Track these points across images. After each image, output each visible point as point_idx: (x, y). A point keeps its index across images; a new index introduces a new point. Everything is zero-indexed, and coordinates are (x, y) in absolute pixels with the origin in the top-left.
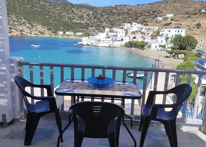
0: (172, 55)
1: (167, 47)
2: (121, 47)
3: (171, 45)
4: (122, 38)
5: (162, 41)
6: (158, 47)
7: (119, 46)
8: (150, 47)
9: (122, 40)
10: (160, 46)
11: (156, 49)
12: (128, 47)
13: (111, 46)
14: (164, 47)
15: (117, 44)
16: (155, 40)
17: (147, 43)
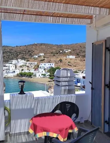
0: (52, 80)
1: (46, 75)
2: (14, 77)
3: (49, 74)
4: (14, 70)
5: (42, 72)
6: (41, 75)
7: (13, 76)
8: (35, 76)
9: (14, 72)
10: (42, 75)
11: (40, 77)
12: (20, 77)
13: (7, 77)
14: (44, 75)
15: (11, 75)
16: (38, 71)
17: (33, 73)
